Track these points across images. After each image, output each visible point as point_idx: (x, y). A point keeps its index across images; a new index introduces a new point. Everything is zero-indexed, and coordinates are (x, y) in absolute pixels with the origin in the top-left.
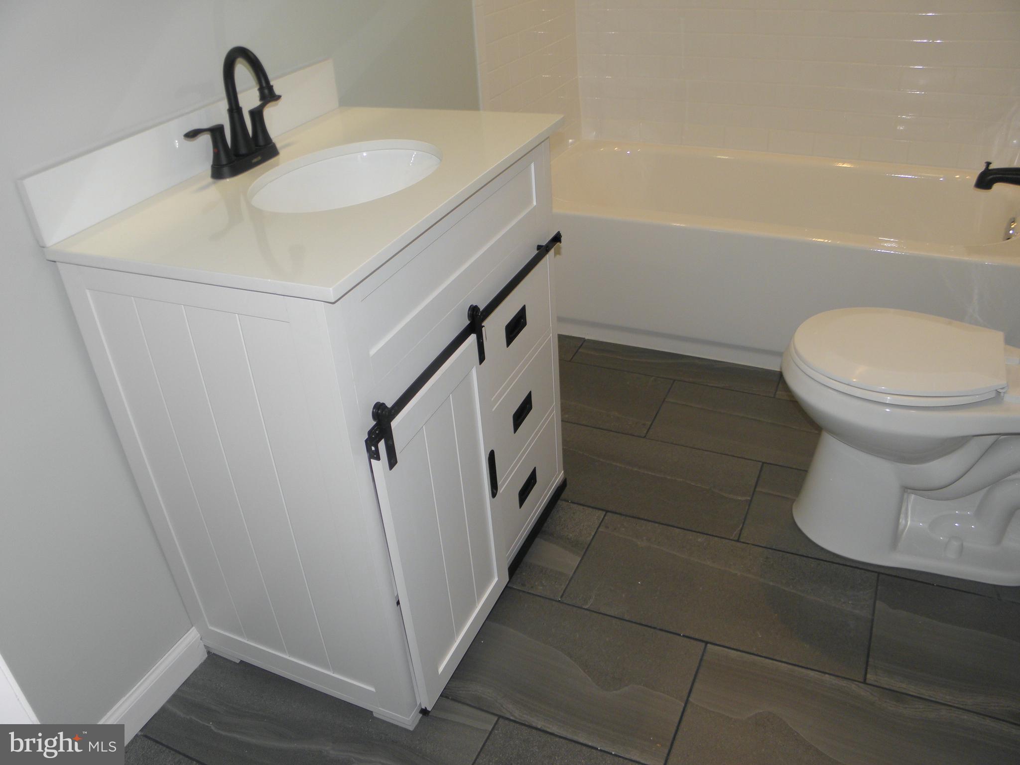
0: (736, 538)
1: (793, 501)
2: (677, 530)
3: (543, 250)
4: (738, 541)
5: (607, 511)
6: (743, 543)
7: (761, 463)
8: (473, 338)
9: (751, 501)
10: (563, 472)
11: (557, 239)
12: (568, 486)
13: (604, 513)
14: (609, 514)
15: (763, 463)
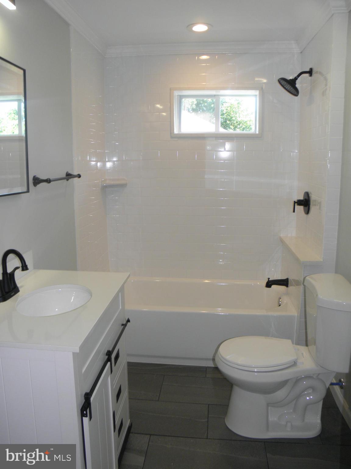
0: (206, 438)
1: (224, 419)
2: (182, 438)
3: (124, 325)
4: (207, 438)
5: (151, 435)
6: (210, 439)
7: (207, 405)
8: (109, 363)
9: (208, 421)
10: (129, 420)
11: (128, 321)
12: (133, 427)
13: (149, 436)
14: (152, 436)
15: (209, 405)
